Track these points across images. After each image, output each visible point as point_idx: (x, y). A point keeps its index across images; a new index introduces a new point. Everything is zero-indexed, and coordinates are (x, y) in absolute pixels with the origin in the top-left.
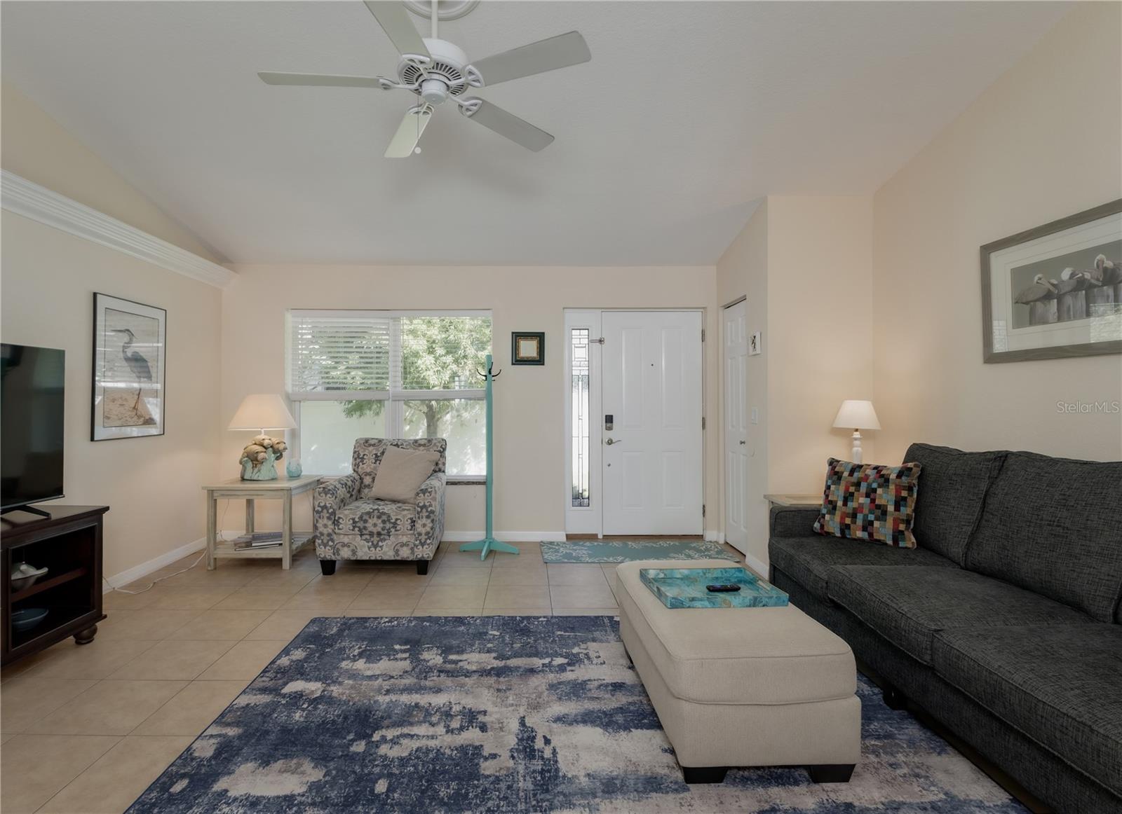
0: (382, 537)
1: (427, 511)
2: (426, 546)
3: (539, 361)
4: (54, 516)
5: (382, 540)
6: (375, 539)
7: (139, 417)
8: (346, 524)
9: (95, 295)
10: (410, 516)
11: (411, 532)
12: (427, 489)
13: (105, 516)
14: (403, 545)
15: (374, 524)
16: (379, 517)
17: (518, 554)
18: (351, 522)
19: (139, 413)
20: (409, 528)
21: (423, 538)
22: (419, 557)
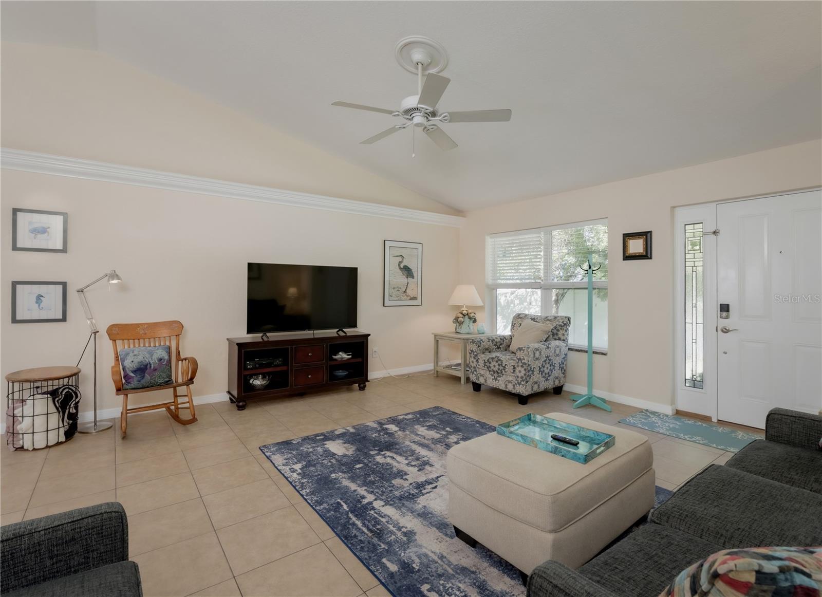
0: (499, 375)
1: (521, 363)
2: (521, 386)
3: (646, 255)
4: (348, 334)
5: (500, 376)
6: (496, 375)
7: (407, 296)
8: (481, 363)
9: (385, 241)
10: (513, 364)
11: (513, 374)
12: (522, 348)
13: (369, 338)
14: (510, 382)
15: (494, 366)
16: (497, 362)
17: (611, 412)
18: (483, 362)
19: (407, 294)
20: (512, 372)
21: (520, 380)
22: (518, 392)
